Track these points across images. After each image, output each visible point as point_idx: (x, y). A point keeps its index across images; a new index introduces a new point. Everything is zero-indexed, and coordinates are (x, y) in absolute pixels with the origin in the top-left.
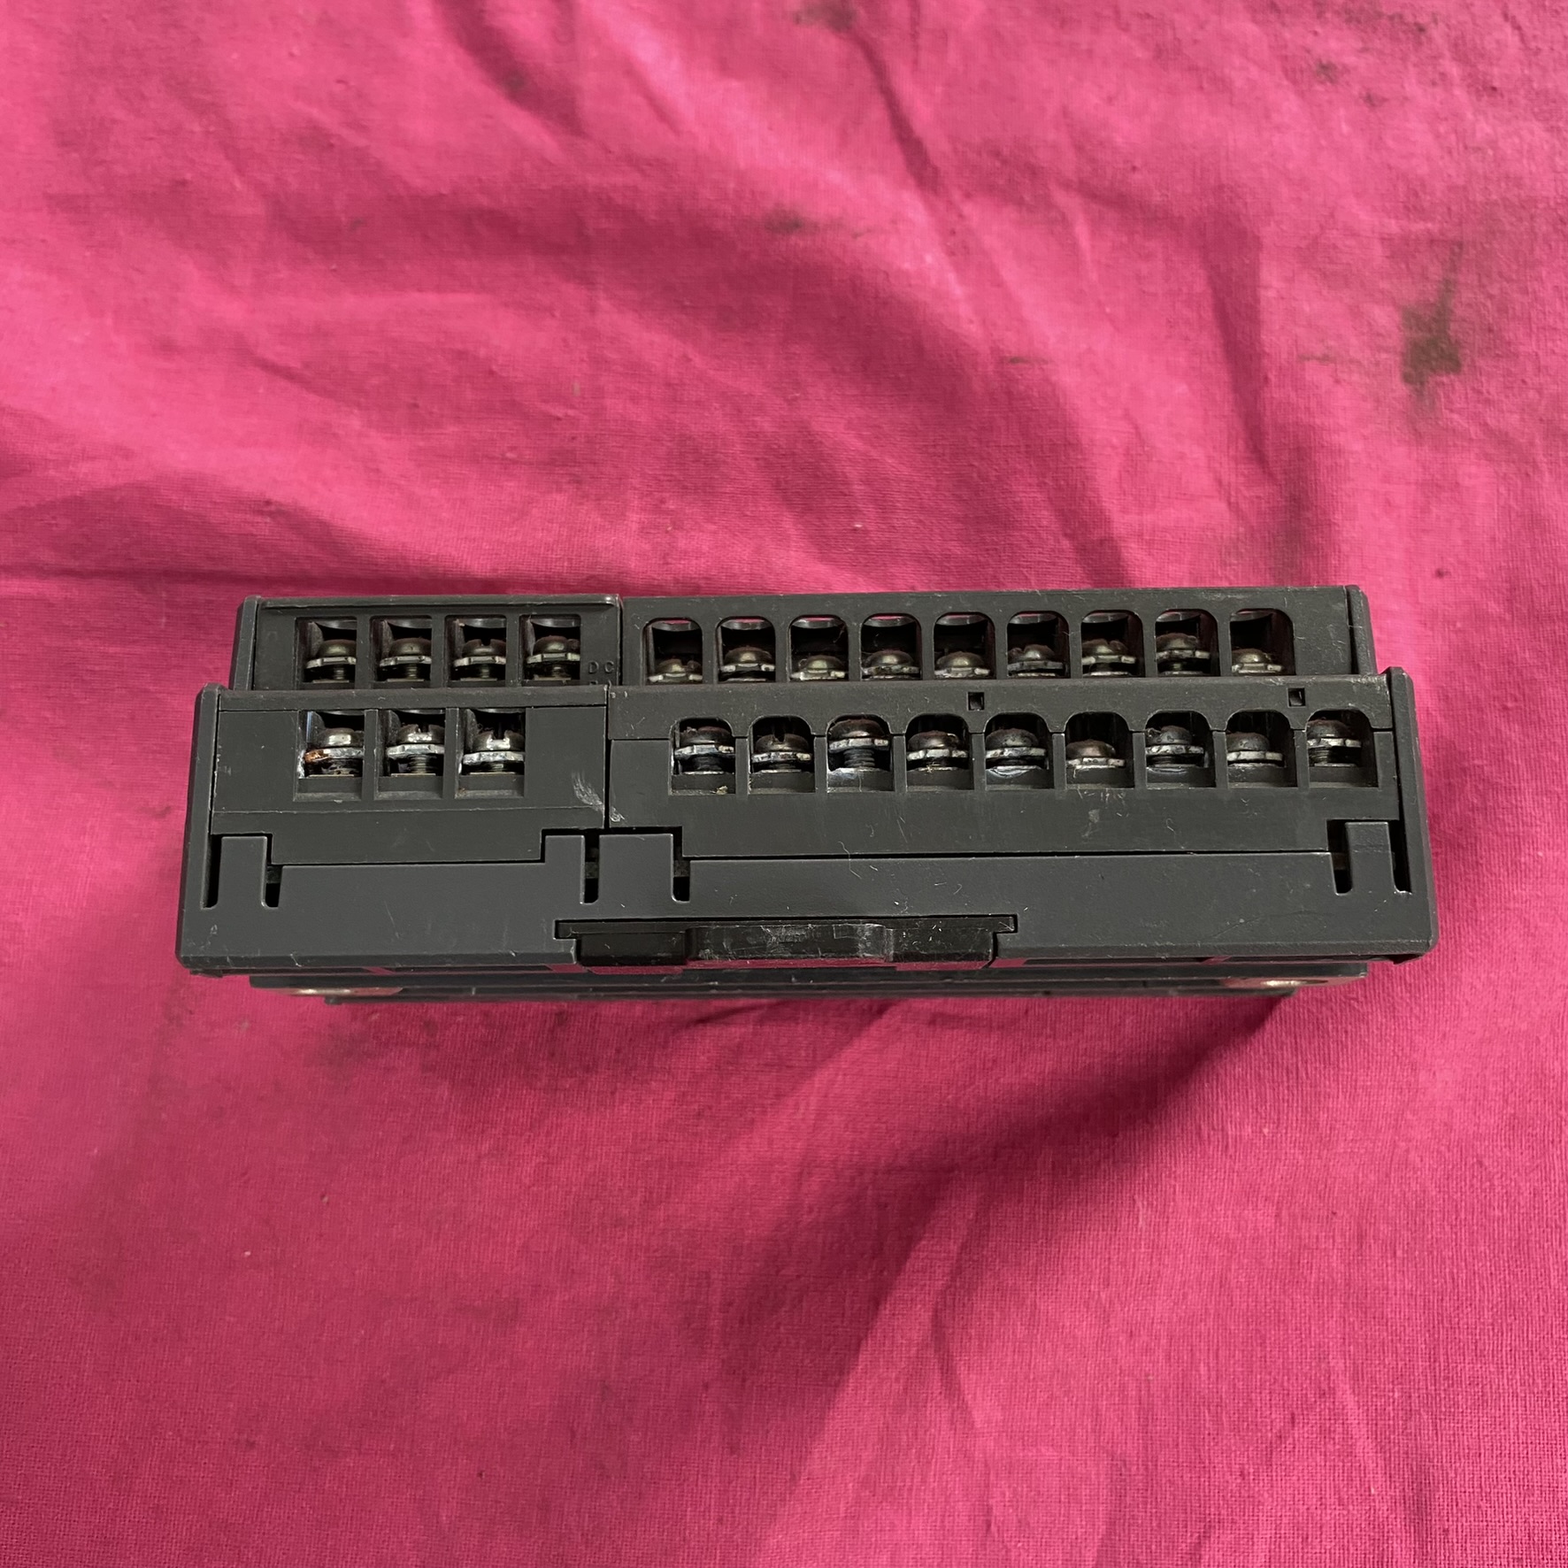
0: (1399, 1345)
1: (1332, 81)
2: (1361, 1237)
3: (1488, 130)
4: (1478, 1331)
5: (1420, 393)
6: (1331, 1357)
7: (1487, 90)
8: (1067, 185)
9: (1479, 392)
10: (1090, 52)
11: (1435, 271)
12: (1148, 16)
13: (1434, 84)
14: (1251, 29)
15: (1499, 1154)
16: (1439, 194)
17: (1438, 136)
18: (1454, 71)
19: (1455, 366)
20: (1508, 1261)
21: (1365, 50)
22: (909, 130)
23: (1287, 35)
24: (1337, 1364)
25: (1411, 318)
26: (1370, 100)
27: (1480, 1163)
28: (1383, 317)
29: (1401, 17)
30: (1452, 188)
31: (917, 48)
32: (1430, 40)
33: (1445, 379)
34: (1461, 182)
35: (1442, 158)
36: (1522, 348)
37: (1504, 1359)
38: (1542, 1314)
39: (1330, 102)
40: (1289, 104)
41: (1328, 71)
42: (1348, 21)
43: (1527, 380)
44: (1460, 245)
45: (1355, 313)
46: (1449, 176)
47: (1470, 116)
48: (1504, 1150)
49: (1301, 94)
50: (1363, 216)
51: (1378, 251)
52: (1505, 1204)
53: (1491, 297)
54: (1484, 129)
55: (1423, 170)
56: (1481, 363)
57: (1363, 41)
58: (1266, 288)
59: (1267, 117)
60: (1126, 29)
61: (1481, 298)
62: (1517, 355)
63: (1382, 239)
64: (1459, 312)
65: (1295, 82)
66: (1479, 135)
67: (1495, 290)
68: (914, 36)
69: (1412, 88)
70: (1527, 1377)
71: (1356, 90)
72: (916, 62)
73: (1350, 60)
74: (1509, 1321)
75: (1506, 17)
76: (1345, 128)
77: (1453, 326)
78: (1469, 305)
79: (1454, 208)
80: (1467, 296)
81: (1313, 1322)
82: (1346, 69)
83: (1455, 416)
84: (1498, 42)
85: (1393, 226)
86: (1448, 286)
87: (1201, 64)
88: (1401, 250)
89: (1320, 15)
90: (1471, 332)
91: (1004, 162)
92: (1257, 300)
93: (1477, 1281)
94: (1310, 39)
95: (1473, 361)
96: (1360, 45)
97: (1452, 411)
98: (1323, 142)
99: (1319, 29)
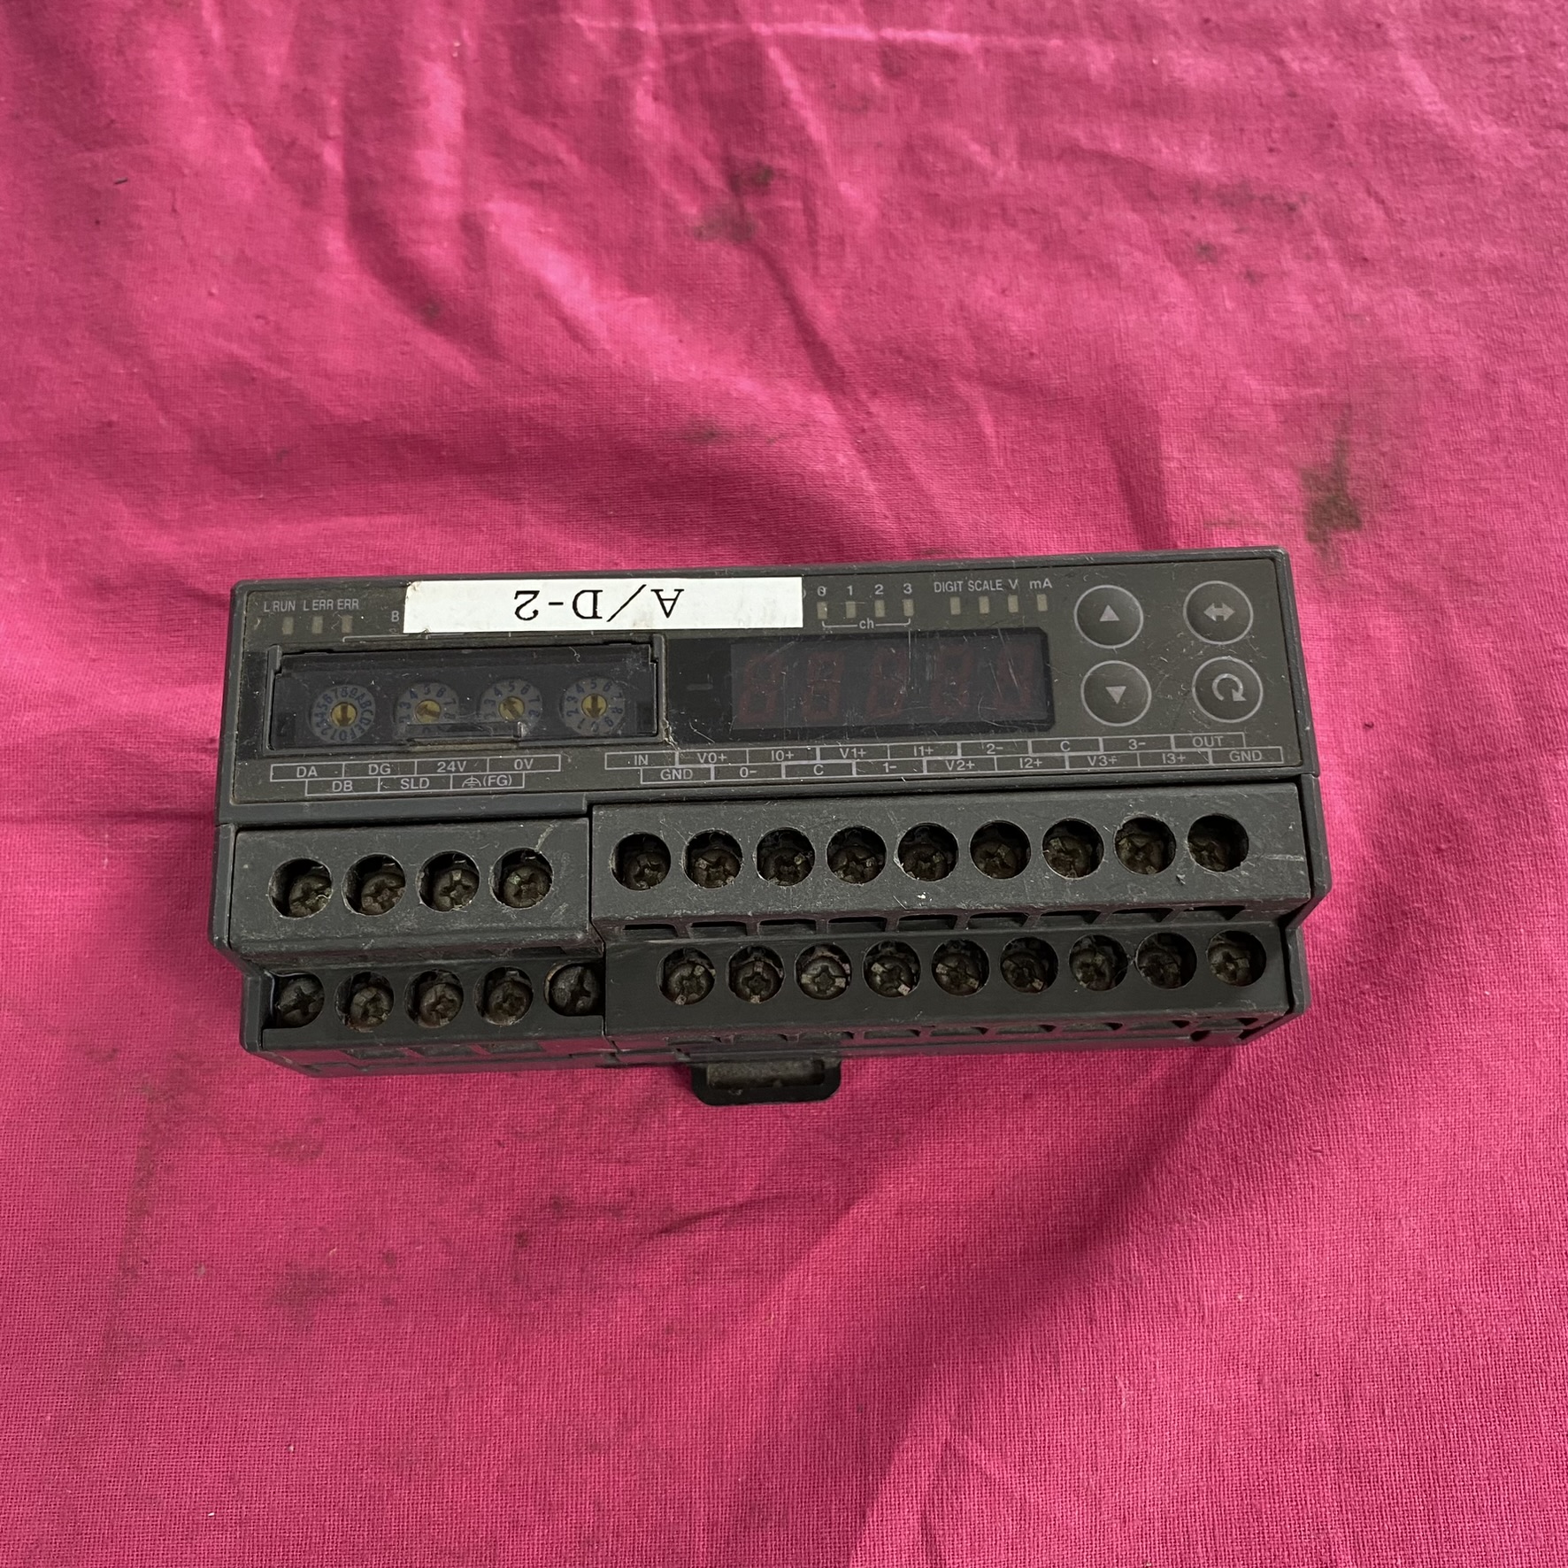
0: (1396, 1509)
1: (1212, 261)
2: (1347, 1397)
3: (1363, 297)
4: (1474, 1487)
5: (1323, 550)
6: (1329, 1527)
7: (1357, 261)
8: (967, 376)
9: (1380, 546)
10: (981, 249)
11: (1328, 433)
12: (1034, 211)
13: (1308, 258)
14: (1132, 217)
15: (1478, 1301)
16: (1324, 361)
17: (1317, 306)
18: (1325, 244)
19: (1357, 524)
20: (1497, 1412)
21: (1239, 231)
22: (815, 334)
23: (1166, 220)
24: (1338, 1535)
25: (1310, 479)
26: (1251, 277)
27: (1460, 1311)
28: (1283, 480)
29: (1272, 198)
30: (1337, 354)
31: (815, 255)
32: (1301, 217)
33: (1347, 536)
34: (1343, 347)
35: (1323, 326)
36: (1417, 502)
37: (1504, 1514)
38: (1537, 1464)
39: (1213, 281)
40: (1174, 286)
41: (1209, 252)
42: (1223, 204)
43: (1425, 531)
44: (1349, 406)
45: (1256, 477)
46: (1332, 343)
47: (1345, 285)
48: (1482, 1295)
49: (1184, 275)
50: (1254, 384)
51: (1272, 417)
52: (1489, 1352)
53: (1383, 454)
54: (1359, 296)
55: (1306, 340)
56: (1380, 518)
57: (1238, 222)
58: (1169, 459)
59: (1154, 298)
60: (1014, 225)
61: (1375, 456)
62: (1413, 508)
63: (1275, 406)
64: (1355, 470)
65: (1178, 264)
66: (1355, 304)
67: (1386, 449)
68: (813, 243)
69: (1289, 263)
70: (1528, 1532)
71: (1237, 267)
72: (816, 268)
73: (1228, 240)
74: (1505, 1474)
75: (1369, 193)
76: (1229, 304)
77: (1349, 483)
78: (1364, 463)
79: (1340, 373)
80: (1360, 454)
81: (1307, 1491)
82: (1225, 249)
83: (1360, 572)
84: (1364, 216)
85: (1283, 393)
86: (1342, 447)
87: (1087, 252)
88: (1293, 415)
89: (1196, 201)
90: (1368, 489)
91: (907, 358)
92: (1160, 472)
93: (1469, 1434)
94: (1188, 224)
95: (1372, 517)
96: (1235, 226)
97: (1356, 567)
98: (1210, 319)
99: (1195, 213)
